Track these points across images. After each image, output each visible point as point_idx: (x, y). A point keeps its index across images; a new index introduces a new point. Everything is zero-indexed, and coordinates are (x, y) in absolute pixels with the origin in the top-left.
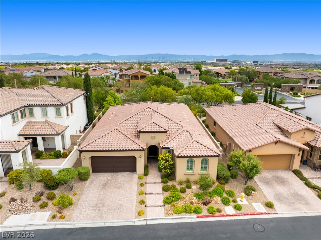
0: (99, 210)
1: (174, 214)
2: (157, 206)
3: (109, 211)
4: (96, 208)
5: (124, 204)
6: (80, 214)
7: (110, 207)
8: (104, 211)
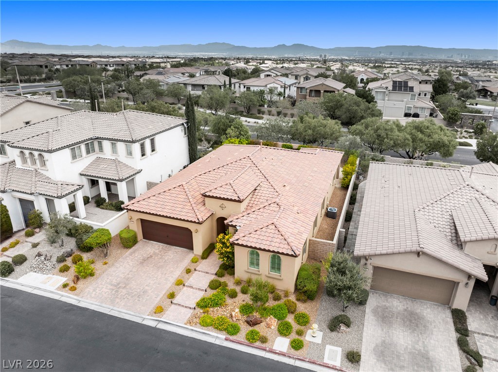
0: (117, 291)
1: (198, 325)
2: (186, 307)
3: (126, 295)
4: (114, 288)
5: (150, 291)
6: (94, 290)
7: (130, 291)
8: (121, 293)
